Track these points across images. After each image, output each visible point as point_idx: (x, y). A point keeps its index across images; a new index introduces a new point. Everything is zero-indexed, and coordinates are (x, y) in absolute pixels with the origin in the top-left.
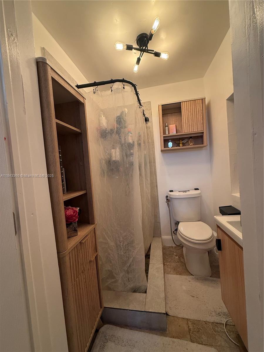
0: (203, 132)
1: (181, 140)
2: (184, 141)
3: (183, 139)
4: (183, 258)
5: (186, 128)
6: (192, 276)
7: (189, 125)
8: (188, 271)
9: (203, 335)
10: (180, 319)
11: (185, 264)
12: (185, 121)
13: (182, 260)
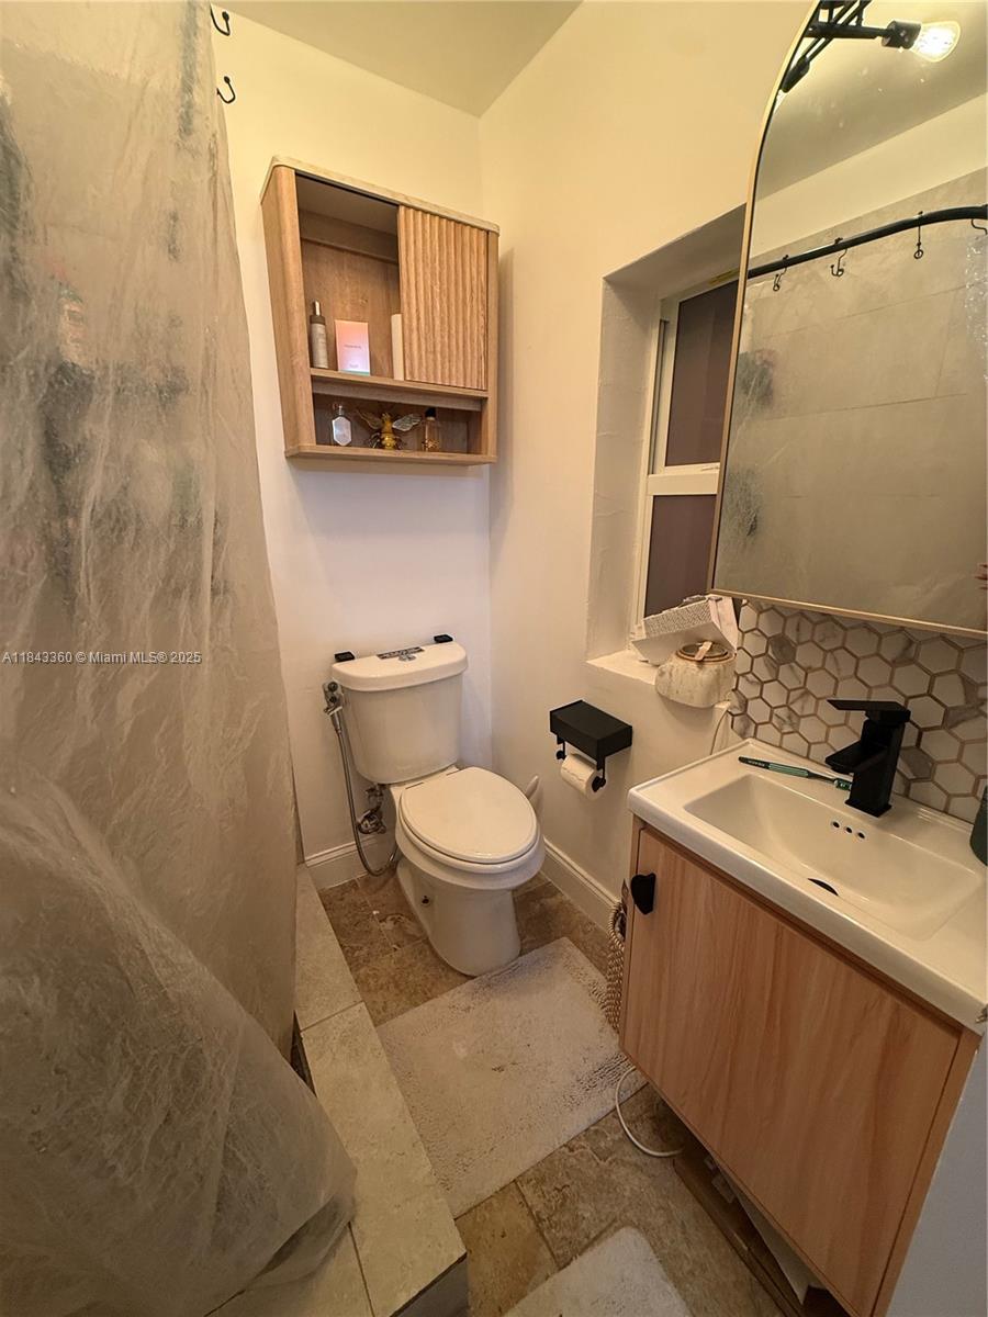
0: (486, 399)
1: (386, 416)
2: (404, 425)
3: (397, 411)
4: (412, 917)
5: (420, 358)
6: (471, 982)
7: (434, 347)
8: (448, 965)
9: (581, 1206)
10: (494, 1201)
11: (427, 942)
12: (418, 319)
13: (411, 928)
